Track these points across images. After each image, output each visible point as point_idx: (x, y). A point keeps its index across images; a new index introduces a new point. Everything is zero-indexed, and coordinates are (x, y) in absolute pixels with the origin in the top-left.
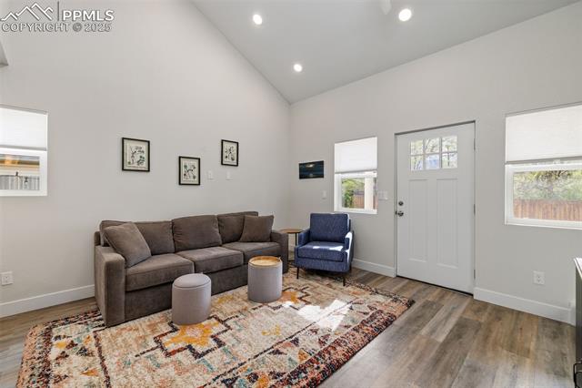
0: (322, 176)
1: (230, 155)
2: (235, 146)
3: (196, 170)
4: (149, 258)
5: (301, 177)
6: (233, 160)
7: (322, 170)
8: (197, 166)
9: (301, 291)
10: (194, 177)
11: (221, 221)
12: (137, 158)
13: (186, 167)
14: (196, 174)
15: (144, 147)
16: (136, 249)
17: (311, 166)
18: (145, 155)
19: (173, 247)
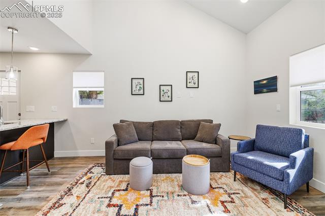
0: (275, 90)
1: (193, 81)
2: (196, 74)
3: (170, 92)
4: (137, 141)
5: (256, 92)
6: (194, 84)
7: (276, 85)
8: (170, 90)
9: (229, 195)
10: (168, 97)
11: (182, 124)
12: (138, 88)
13: (163, 91)
14: (169, 94)
15: (141, 81)
16: (126, 136)
17: (265, 82)
18: (142, 86)
19: (151, 138)
